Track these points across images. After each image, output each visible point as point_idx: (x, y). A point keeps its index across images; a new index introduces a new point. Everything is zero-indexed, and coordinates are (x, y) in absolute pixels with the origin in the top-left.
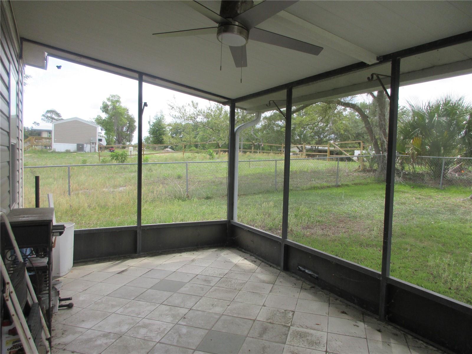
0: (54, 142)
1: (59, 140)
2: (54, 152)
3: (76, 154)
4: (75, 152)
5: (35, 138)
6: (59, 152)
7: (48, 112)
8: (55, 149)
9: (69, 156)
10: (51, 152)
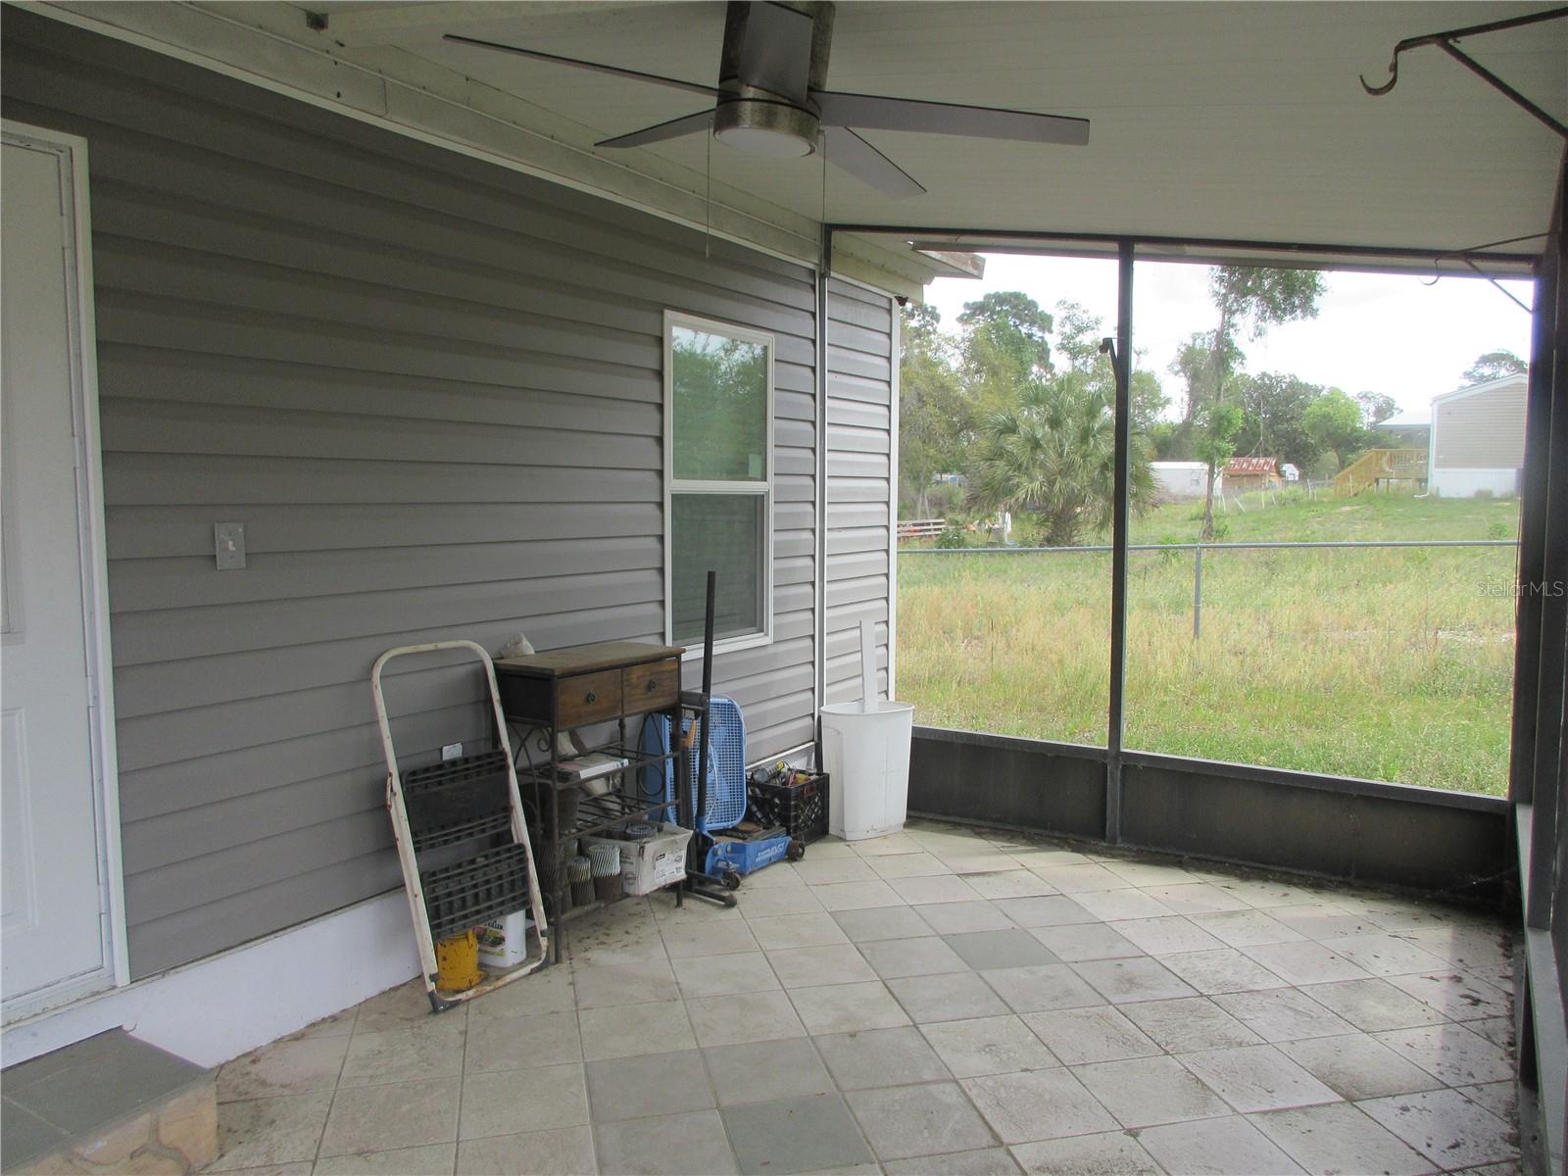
0: (1437, 466)
1: (1457, 458)
2: (1435, 499)
3: (1508, 504)
4: (1506, 499)
5: (1388, 454)
6: (1452, 498)
7: (1486, 360)
8: (1438, 489)
9: (1478, 514)
10: (1424, 500)
